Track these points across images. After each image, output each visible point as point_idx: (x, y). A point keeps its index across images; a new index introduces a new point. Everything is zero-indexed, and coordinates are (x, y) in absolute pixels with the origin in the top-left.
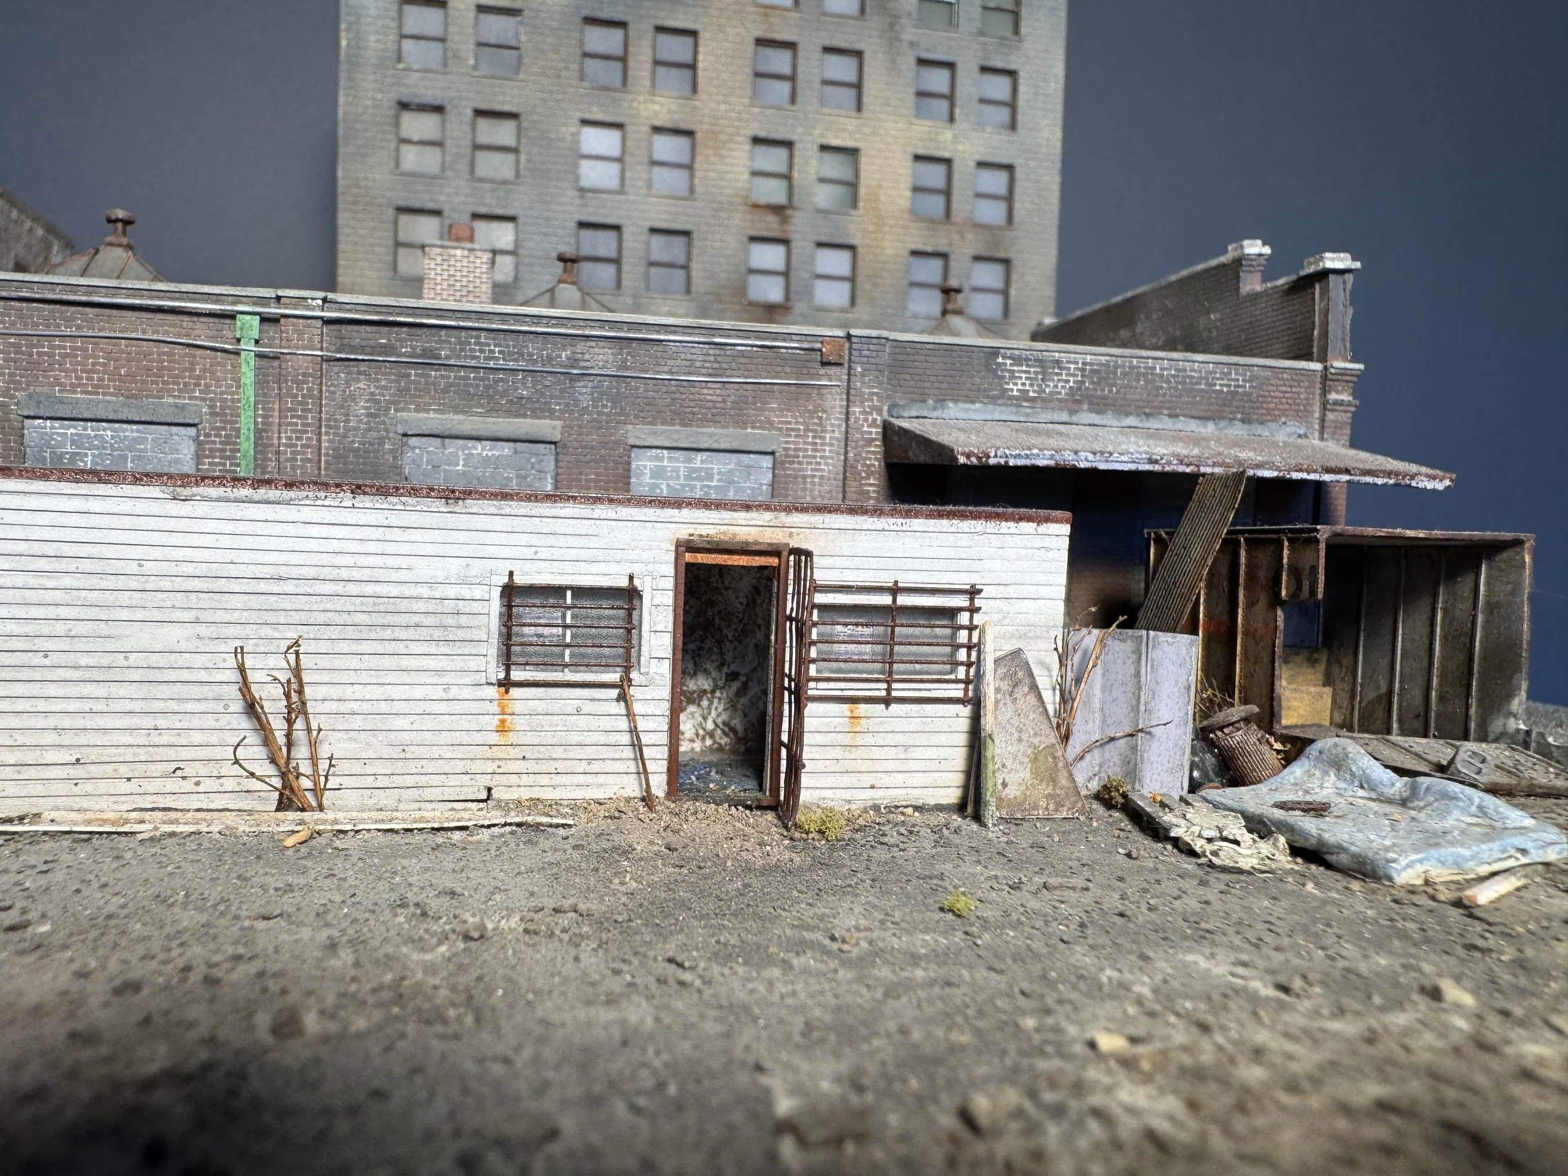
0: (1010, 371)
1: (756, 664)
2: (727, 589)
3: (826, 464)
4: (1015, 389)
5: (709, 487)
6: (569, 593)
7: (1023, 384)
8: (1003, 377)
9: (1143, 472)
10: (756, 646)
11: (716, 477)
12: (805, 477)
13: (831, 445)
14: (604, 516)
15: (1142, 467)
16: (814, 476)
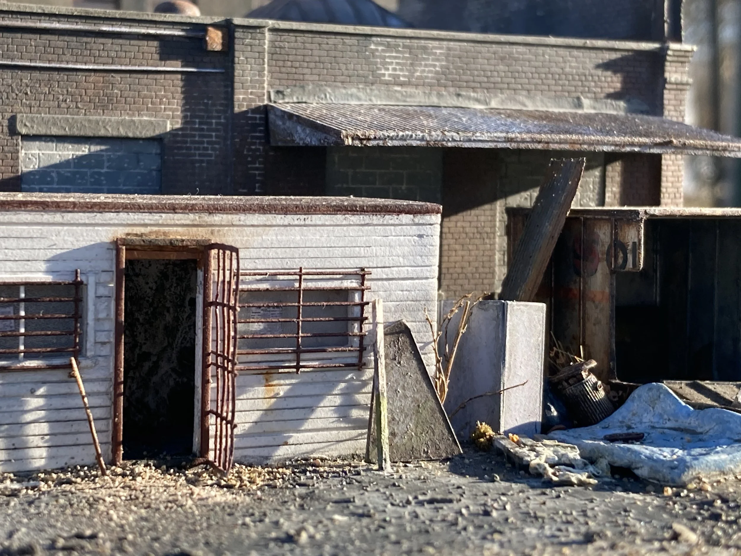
0: (380, 57)
1: (166, 344)
2: (137, 275)
3: (213, 149)
4: (387, 74)
5: (100, 174)
6: (22, 289)
7: (395, 69)
8: (376, 63)
9: (502, 149)
10: (166, 328)
11: (106, 164)
12: (193, 162)
13: (217, 130)
14: (51, 221)
15: (500, 145)
16: (202, 161)
